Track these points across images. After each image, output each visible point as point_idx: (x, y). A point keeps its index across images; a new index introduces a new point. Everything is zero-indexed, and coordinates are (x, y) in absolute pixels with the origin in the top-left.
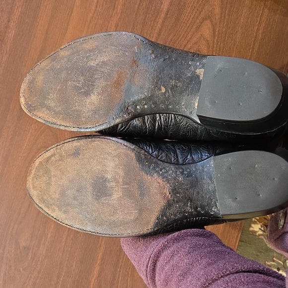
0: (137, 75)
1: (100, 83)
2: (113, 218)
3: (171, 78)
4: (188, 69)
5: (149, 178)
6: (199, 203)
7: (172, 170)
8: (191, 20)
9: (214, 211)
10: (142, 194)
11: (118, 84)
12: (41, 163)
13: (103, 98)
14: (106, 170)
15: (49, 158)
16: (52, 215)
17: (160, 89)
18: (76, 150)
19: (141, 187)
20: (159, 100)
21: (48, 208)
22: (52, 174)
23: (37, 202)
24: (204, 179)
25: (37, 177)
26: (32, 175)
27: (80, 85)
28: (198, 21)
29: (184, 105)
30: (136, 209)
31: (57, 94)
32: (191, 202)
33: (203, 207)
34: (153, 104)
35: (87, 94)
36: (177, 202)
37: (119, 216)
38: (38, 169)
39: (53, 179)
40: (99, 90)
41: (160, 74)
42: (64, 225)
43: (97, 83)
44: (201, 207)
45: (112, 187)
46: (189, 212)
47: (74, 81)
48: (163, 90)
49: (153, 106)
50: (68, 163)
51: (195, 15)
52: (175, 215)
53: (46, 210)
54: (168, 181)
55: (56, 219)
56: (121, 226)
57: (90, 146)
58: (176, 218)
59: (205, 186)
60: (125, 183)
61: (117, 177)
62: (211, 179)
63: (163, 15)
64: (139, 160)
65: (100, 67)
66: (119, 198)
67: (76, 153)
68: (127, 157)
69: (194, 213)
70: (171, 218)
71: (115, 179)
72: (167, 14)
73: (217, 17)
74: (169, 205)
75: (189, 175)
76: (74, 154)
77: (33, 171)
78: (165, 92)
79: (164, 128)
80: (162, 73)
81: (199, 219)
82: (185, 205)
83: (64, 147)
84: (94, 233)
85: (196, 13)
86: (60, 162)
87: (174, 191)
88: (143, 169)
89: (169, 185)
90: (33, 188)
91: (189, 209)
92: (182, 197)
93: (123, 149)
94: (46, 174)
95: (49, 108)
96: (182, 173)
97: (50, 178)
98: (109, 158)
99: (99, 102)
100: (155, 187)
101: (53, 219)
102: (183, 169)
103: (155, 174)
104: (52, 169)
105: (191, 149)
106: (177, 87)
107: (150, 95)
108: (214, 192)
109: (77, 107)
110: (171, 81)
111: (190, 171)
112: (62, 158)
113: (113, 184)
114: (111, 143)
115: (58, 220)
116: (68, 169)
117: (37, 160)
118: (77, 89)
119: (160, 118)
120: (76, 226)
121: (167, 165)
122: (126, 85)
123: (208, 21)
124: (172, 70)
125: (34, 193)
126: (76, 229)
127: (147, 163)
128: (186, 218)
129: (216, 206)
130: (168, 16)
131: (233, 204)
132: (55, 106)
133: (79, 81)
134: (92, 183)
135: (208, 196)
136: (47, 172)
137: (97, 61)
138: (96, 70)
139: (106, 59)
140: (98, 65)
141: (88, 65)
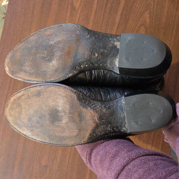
0: (80, 47)
1: (58, 54)
2: (62, 135)
3: (100, 48)
4: (110, 42)
5: (85, 110)
6: (115, 125)
7: (99, 105)
8: (133, 27)
9: (124, 130)
10: (81, 120)
11: (69, 53)
12: (14, 100)
13: (60, 62)
14: (58, 105)
15: (20, 97)
16: (23, 133)
17: (95, 55)
18: (38, 92)
19: (80, 115)
20: (94, 61)
21: (20, 128)
22: (23, 107)
23: (12, 124)
24: (118, 110)
25: (12, 109)
26: (9, 107)
27: (45, 56)
28: (137, 27)
29: (109, 63)
30: (77, 129)
31: (30, 63)
32: (110, 124)
33: (117, 127)
34: (91, 64)
35: (50, 60)
36: (102, 125)
37: (66, 134)
38: (13, 104)
39: (23, 110)
40: (58, 58)
41: (94, 46)
42: (30, 139)
43: (56, 54)
44: (116, 128)
45: (62, 116)
46: (109, 130)
47: (41, 54)
48: (97, 55)
49: (91, 65)
50: (33, 100)
51: (135, 24)
52: (101, 133)
53: (19, 129)
54: (97, 112)
55: (25, 135)
56: (67, 139)
57: (48, 90)
58: (101, 134)
59: (119, 115)
60: (70, 113)
61: (65, 109)
62: (122, 110)
63: (116, 25)
64: (79, 99)
65: (57, 44)
66: (66, 122)
67: (39, 94)
68: (71, 97)
69: (112, 131)
70: (98, 134)
71: (64, 111)
72: (119, 25)
73: (148, 24)
74: (97, 126)
75: (109, 108)
76: (37, 95)
77: (9, 105)
78: (98, 56)
79: (97, 78)
80: (95, 45)
81: (114, 134)
82: (107, 126)
83: (30, 90)
84: (50, 144)
85: (135, 22)
86: (28, 100)
87: (100, 118)
88: (81, 105)
89: (97, 114)
90: (10, 116)
91: (109, 129)
92: (105, 121)
93: (69, 92)
94: (18, 107)
95: (25, 71)
96: (105, 107)
97: (21, 110)
98: (60, 97)
99: (58, 65)
100: (89, 116)
101: (23, 135)
102: (105, 104)
103: (89, 108)
104: (22, 104)
105: (109, 92)
106: (104, 53)
107: (89, 58)
108: (124, 118)
109: (44, 69)
110: (100, 49)
111: (110, 106)
112: (29, 97)
113: (62, 114)
114: (61, 88)
115: (27, 136)
116: (33, 104)
117: (12, 98)
118: (43, 58)
119: (95, 73)
120: (38, 140)
121: (96, 102)
122: (74, 53)
123: (143, 27)
124: (100, 43)
125: (10, 119)
126: (38, 141)
127: (84, 101)
128: (107, 134)
129: (125, 127)
130: (120, 25)
131: (136, 126)
132: (30, 70)
133: (44, 53)
134: (49, 113)
135: (120, 121)
136: (19, 105)
137: (55, 41)
138: (55, 46)
139: (60, 39)
140: (55, 43)
141: (49, 43)
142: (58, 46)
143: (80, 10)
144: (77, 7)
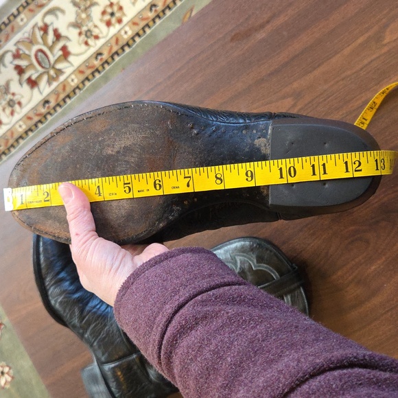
4: (244, 142)
49: (205, 198)
65: (123, 155)
137: (117, 148)
138: (118, 160)
139: (128, 143)
140: (118, 152)
141: (105, 154)
142: (127, 158)
143: (385, 49)
144: (385, 41)
